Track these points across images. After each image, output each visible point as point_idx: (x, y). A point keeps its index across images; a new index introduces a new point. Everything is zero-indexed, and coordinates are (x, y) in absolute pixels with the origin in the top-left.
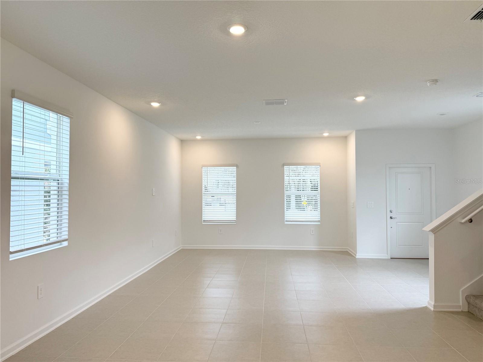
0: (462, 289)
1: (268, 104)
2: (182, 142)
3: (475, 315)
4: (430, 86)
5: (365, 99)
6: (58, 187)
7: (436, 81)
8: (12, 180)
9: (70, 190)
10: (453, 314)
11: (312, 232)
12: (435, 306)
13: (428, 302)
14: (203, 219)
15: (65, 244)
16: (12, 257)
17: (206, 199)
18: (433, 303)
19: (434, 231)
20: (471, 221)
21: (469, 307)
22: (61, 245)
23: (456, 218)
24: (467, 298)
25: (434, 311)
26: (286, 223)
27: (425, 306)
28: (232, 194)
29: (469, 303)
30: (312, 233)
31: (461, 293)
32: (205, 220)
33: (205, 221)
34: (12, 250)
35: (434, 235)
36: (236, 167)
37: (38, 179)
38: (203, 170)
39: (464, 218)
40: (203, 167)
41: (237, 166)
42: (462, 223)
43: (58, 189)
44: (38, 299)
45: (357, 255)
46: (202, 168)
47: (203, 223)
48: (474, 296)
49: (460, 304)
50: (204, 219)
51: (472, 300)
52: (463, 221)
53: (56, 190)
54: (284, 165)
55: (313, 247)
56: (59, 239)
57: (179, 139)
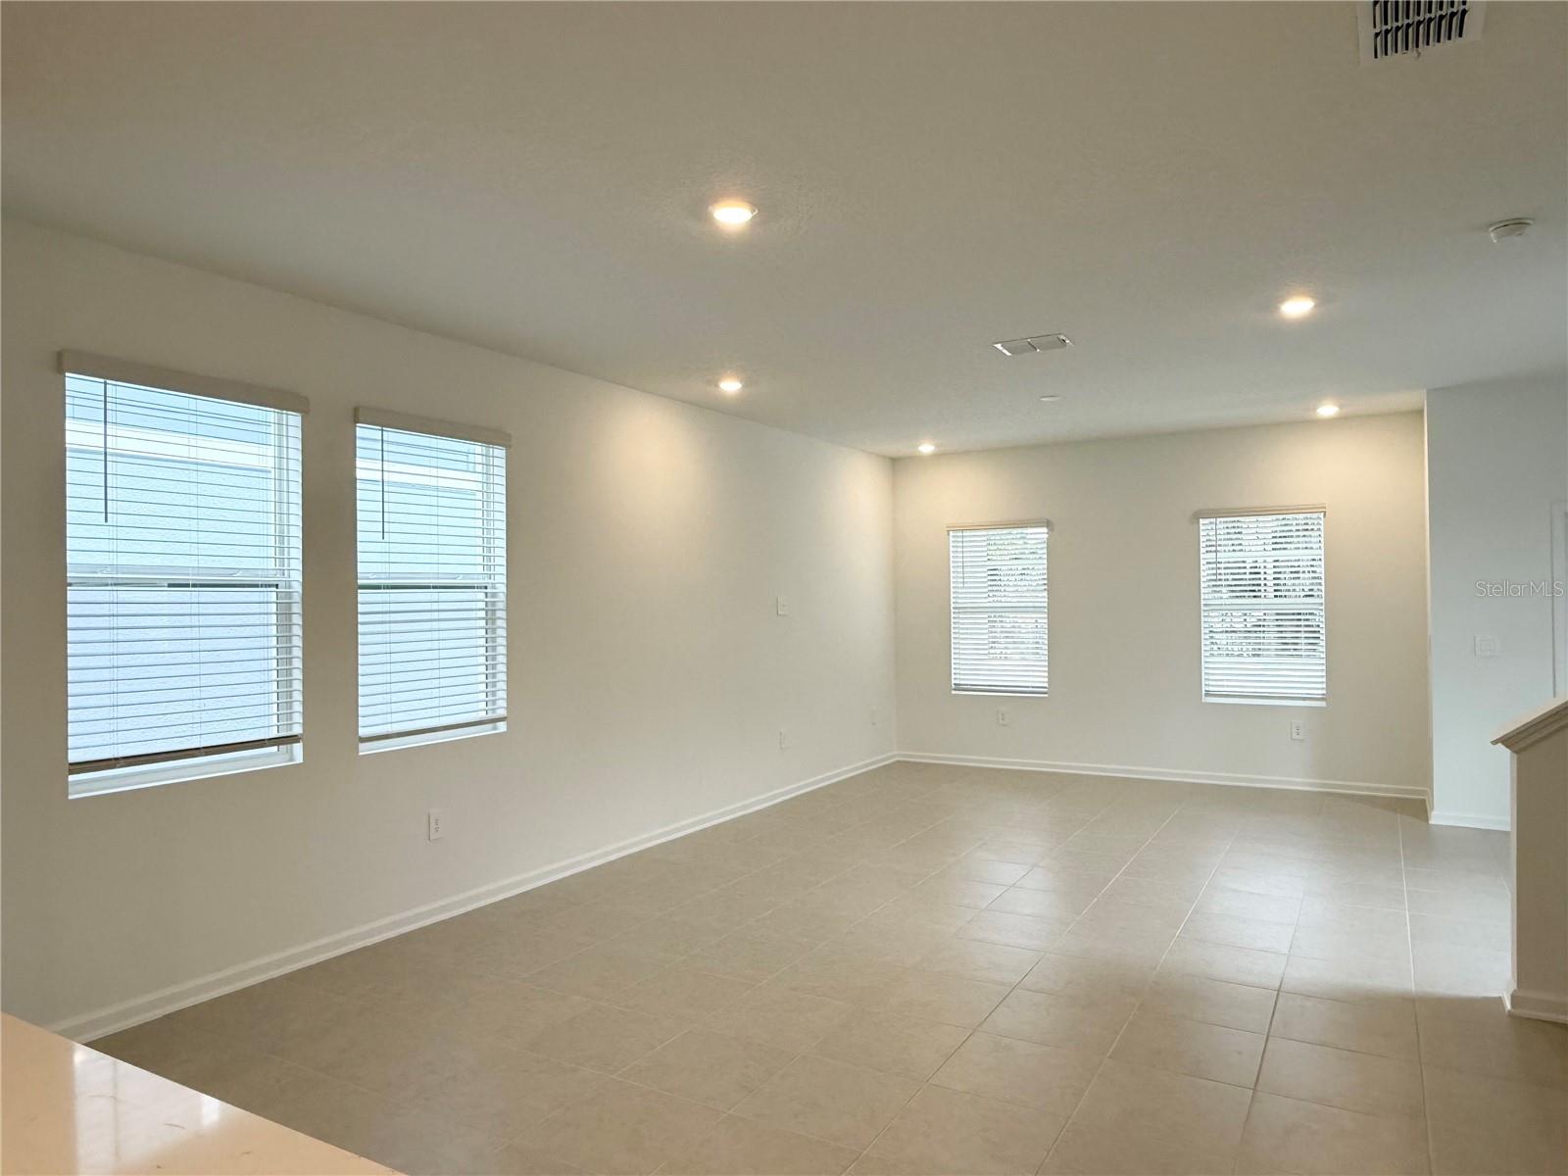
2: (896, 464)
5: (1315, 306)
6: (486, 602)
8: (359, 591)
9: (508, 610)
11: (1294, 730)
12: (1515, 998)
14: (953, 682)
15: (502, 727)
16: (365, 749)
22: (495, 728)
25: (1511, 1015)
26: (1206, 700)
28: (1035, 609)
30: (1295, 736)
32: (960, 685)
33: (958, 688)
34: (363, 732)
35: (1515, 756)
36: (1045, 530)
37: (428, 587)
38: (951, 539)
40: (951, 533)
41: (1048, 524)
43: (486, 606)
44: (429, 839)
45: (1433, 813)
46: (949, 534)
47: (953, 692)
50: (957, 682)
53: (483, 609)
54: (1196, 516)
55: (1299, 781)
56: (491, 715)
57: (884, 457)
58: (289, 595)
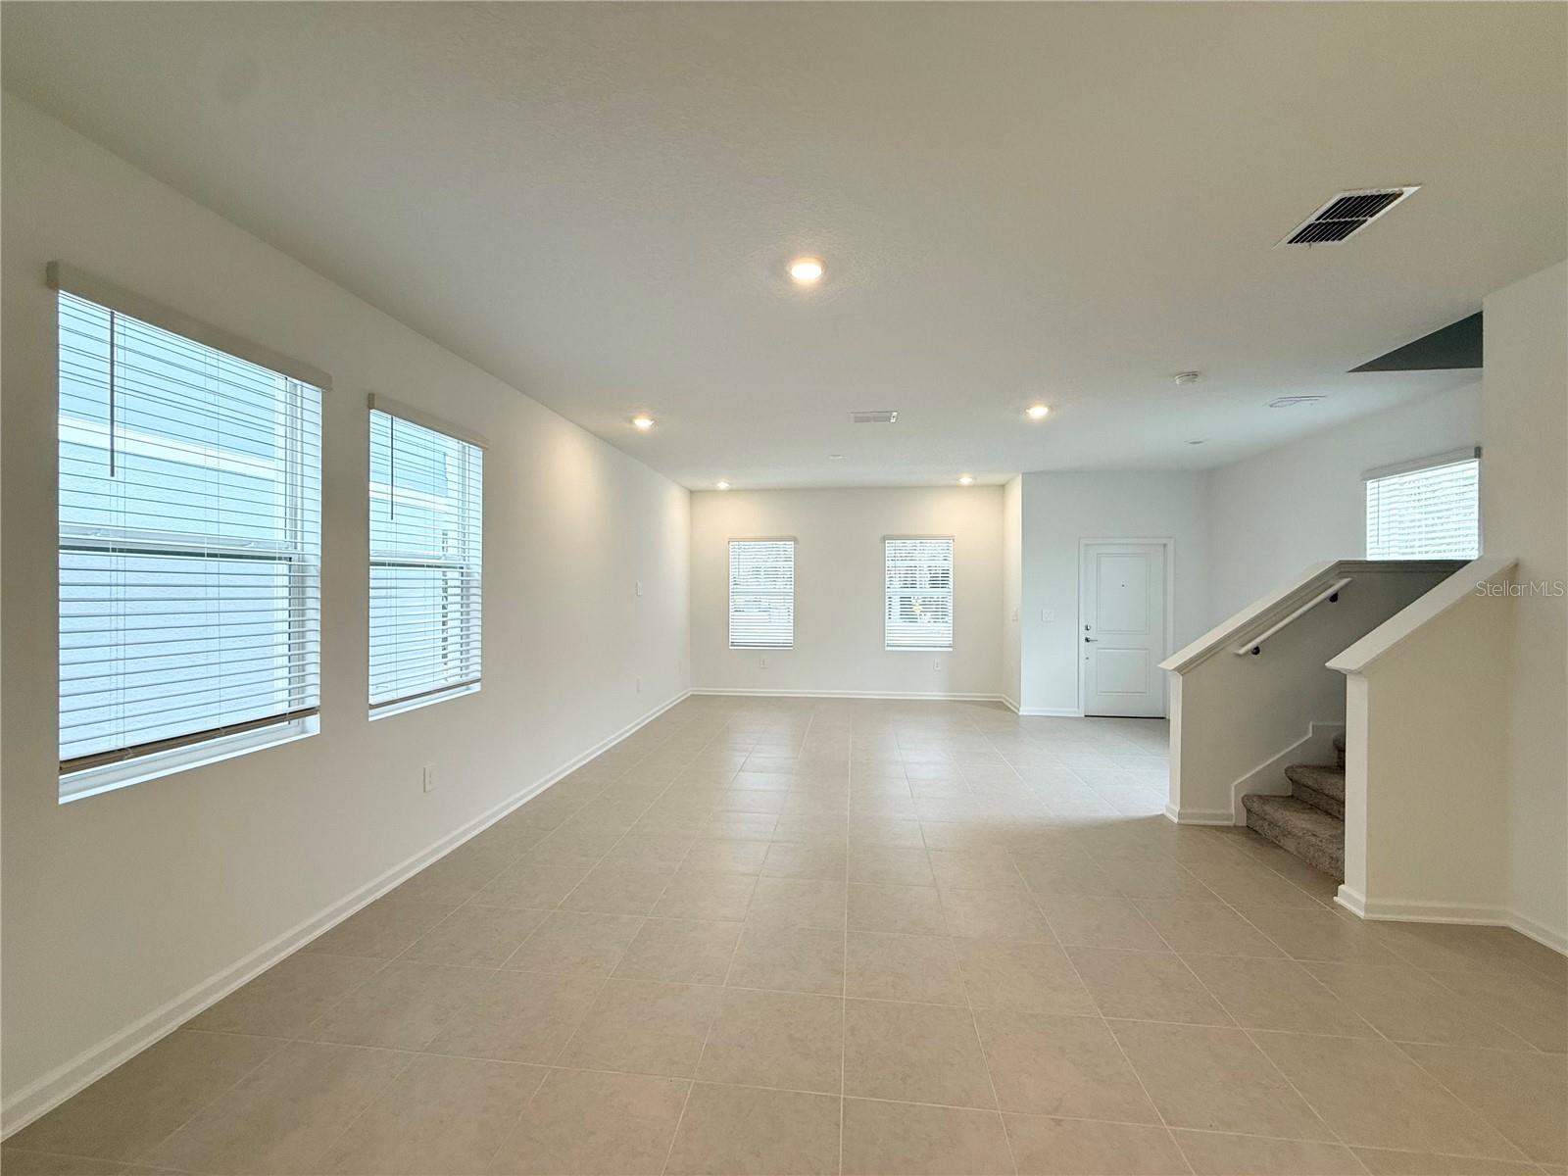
0: (1236, 783)
1: (858, 420)
2: (692, 494)
3: (1260, 834)
4: (1181, 384)
5: (1048, 412)
6: (462, 581)
7: (1194, 375)
8: (371, 567)
9: (483, 587)
10: (1218, 831)
11: (934, 665)
12: (1180, 815)
13: (1166, 806)
14: (730, 640)
15: (476, 688)
16: (375, 715)
17: (736, 601)
18: (1177, 809)
19: (1182, 669)
20: (1256, 651)
21: (1248, 819)
22: (467, 689)
23: (1227, 646)
24: (1246, 800)
25: (1179, 824)
26: (888, 648)
27: (1160, 813)
28: (786, 594)
29: (1249, 811)
30: (934, 668)
31: (1233, 789)
32: (734, 642)
33: (733, 645)
34: (372, 700)
35: (1181, 678)
36: (793, 543)
38: (731, 547)
39: (1243, 646)
40: (731, 543)
41: (795, 540)
42: (1239, 655)
43: (462, 584)
44: (425, 791)
45: (1021, 709)
46: (729, 544)
47: (731, 647)
48: (1260, 797)
49: (1232, 811)
50: (733, 640)
51: (1256, 806)
52: (1242, 651)
53: (459, 587)
54: (884, 539)
55: (935, 694)
56: (465, 679)
57: (686, 488)
58: (303, 569)
